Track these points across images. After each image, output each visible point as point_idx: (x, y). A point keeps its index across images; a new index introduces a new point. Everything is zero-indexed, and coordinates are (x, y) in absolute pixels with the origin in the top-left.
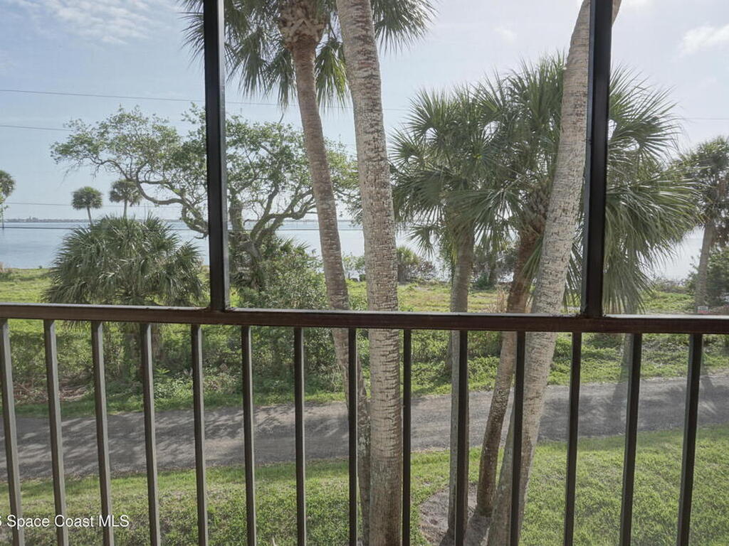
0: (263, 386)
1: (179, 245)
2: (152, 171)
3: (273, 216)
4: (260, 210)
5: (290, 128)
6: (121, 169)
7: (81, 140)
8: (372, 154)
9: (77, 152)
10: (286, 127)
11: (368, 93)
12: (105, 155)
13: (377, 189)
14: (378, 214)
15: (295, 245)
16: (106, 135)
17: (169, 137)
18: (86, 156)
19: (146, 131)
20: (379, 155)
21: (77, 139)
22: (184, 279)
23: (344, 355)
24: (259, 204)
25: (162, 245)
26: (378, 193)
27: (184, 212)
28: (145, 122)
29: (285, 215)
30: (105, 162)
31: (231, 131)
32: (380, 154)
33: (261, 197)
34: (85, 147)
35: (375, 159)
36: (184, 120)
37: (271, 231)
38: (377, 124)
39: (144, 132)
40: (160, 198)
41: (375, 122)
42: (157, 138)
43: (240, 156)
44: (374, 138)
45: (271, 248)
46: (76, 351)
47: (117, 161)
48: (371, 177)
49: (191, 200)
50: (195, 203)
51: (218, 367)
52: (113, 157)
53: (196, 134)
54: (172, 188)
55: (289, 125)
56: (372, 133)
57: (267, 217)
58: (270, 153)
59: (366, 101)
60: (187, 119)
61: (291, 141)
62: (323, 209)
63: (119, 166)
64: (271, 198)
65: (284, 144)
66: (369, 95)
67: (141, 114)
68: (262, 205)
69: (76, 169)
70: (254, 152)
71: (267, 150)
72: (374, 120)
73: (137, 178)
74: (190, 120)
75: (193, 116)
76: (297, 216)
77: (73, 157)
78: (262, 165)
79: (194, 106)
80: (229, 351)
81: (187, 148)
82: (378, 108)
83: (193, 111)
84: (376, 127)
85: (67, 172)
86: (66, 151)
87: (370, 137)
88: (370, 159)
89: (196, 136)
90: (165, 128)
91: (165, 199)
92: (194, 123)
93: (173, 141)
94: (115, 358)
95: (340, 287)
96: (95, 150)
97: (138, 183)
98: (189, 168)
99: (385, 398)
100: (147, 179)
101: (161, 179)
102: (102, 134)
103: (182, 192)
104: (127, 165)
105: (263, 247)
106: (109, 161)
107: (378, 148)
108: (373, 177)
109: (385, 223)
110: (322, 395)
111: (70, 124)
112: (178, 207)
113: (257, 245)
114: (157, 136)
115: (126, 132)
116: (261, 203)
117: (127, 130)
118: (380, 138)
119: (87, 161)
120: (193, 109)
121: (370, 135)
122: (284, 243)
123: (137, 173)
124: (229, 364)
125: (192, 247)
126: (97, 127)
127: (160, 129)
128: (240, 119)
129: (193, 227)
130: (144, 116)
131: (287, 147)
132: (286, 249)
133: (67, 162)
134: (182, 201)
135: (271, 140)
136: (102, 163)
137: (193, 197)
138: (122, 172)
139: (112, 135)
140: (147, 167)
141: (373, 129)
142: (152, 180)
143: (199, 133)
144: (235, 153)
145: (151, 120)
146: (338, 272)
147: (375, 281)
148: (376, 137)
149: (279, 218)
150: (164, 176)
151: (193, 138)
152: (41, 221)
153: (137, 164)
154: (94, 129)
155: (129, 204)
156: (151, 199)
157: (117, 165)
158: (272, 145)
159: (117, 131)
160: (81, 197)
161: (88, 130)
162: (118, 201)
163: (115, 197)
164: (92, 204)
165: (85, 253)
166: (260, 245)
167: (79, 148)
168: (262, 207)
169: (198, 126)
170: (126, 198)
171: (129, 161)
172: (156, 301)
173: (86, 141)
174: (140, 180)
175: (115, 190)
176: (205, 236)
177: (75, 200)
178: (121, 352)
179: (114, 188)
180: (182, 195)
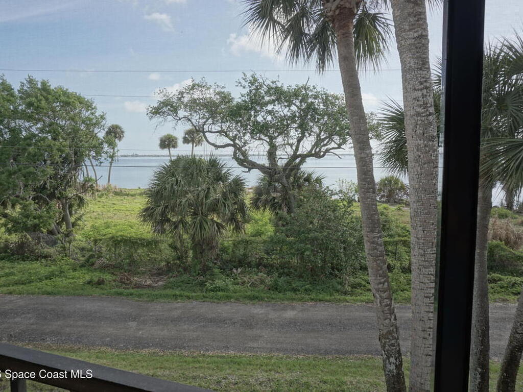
0: (292, 285)
1: (232, 178)
2: (213, 123)
3: (300, 156)
4: (290, 151)
5: (315, 88)
6: (192, 123)
7: (166, 103)
8: (421, 110)
9: (164, 113)
10: (311, 88)
11: (417, 53)
12: (182, 113)
13: (426, 142)
14: (426, 166)
15: (314, 177)
16: (182, 99)
17: (226, 98)
18: (169, 115)
19: (210, 94)
20: (427, 110)
21: (163, 103)
22: (235, 203)
23: (378, 285)
24: (289, 147)
25: (220, 177)
26: (426, 146)
27: (235, 153)
28: (209, 88)
29: (310, 155)
30: (182, 118)
31: (271, 92)
32: (429, 109)
33: (291, 141)
34: (169, 109)
35: (424, 114)
36: (237, 86)
37: (297, 167)
38: (426, 81)
39: (208, 96)
40: (218, 144)
41: (424, 80)
42: (217, 100)
43: (277, 111)
44: (423, 94)
45: (297, 179)
46: (160, 251)
47: (190, 117)
48: (420, 131)
49: (240, 144)
50: (243, 146)
51: (258, 268)
52: (187, 114)
53: (246, 95)
54: (227, 136)
55: (314, 86)
56: (421, 90)
57: (295, 156)
58: (298, 108)
59: (416, 60)
61: (315, 98)
62: (361, 158)
63: (190, 121)
64: (299, 140)
65: (310, 100)
66: (418, 54)
67: (206, 83)
68: (291, 147)
69: (162, 124)
70: (288, 108)
71: (297, 106)
72: (423, 78)
73: (203, 129)
74: (241, 86)
75: (243, 83)
76: (318, 155)
77: (161, 116)
78: (293, 118)
79: (245, 75)
80: (266, 256)
81: (239, 107)
82: (427, 66)
83: (244, 79)
84: (425, 84)
85: (156, 127)
86: (156, 111)
87: (419, 94)
88: (418, 114)
89: (245, 97)
90: (223, 93)
91: (222, 144)
92: (244, 87)
93: (229, 102)
94: (186, 257)
95: (376, 226)
96: (175, 110)
97: (204, 132)
98: (240, 121)
99: (426, 336)
100: (210, 130)
101: (220, 129)
102: (180, 99)
103: (233, 139)
104: (196, 120)
105: (292, 179)
106: (184, 118)
107: (427, 104)
108: (421, 132)
109: (432, 174)
111: (159, 92)
112: (231, 150)
113: (288, 177)
115: (196, 97)
116: (291, 145)
117: (197, 95)
118: (428, 94)
119: (170, 118)
120: (244, 78)
121: (420, 92)
122: (306, 175)
123: (203, 125)
124: (265, 266)
125: (241, 179)
126: (177, 93)
127: (219, 93)
128: (277, 83)
129: (242, 165)
130: (209, 84)
131: (312, 103)
132: (308, 179)
133: (158, 119)
134: (234, 145)
135: (300, 98)
136: (180, 119)
137: (241, 141)
138: (193, 125)
139: (186, 99)
140: (210, 121)
141: (422, 86)
142: (213, 130)
143: (248, 95)
144: (273, 108)
145: (213, 87)
146: (374, 213)
147: (421, 228)
148: (425, 93)
150: (221, 128)
151: (243, 98)
152: (140, 156)
153: (203, 118)
154: (174, 95)
155: (195, 145)
156: (213, 144)
157: (189, 120)
158: (301, 102)
159: (190, 96)
160: (165, 141)
161: (171, 96)
162: (188, 143)
163: (186, 141)
164: (171, 146)
165: (169, 183)
166: (289, 177)
167: (165, 109)
168: (292, 148)
169: (247, 90)
170: (193, 141)
171: (198, 117)
172: (215, 219)
173: (169, 105)
174: (205, 130)
175: (187, 136)
176: (249, 170)
177: (161, 143)
178: (191, 253)
179: (186, 134)
180: (234, 140)
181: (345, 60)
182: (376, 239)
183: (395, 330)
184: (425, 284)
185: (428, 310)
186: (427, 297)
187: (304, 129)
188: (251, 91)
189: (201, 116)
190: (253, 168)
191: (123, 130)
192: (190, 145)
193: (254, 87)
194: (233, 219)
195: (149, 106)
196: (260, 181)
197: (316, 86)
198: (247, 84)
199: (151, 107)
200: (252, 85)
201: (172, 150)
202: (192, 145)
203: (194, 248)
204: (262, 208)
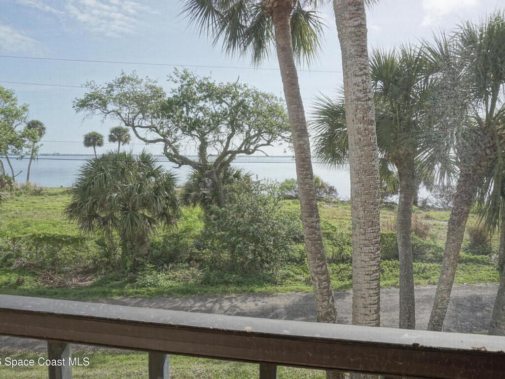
0: (224, 278)
2: (143, 118)
3: (230, 152)
4: (220, 148)
5: (246, 87)
6: (121, 117)
7: (93, 97)
8: (361, 95)
9: (92, 105)
10: (242, 86)
11: (357, 40)
12: (111, 107)
13: (365, 126)
14: (365, 148)
15: (243, 174)
16: (112, 92)
17: (157, 93)
18: (97, 108)
19: (141, 89)
20: (366, 96)
21: (90, 96)
22: (166, 198)
24: (220, 143)
25: (152, 173)
26: (365, 129)
27: (165, 149)
28: (138, 83)
29: (239, 151)
30: (111, 112)
31: (203, 88)
32: (368, 94)
33: (221, 138)
34: (97, 102)
35: (363, 99)
36: (168, 80)
37: (227, 164)
38: (365, 68)
39: (139, 90)
40: (149, 138)
41: (364, 66)
42: (148, 94)
43: (208, 108)
44: (362, 80)
45: (227, 175)
46: (87, 248)
47: (119, 111)
48: (360, 115)
49: (170, 140)
50: (173, 142)
51: (189, 263)
52: (116, 108)
53: (177, 91)
54: (158, 131)
55: (245, 85)
56: (361, 75)
57: (225, 152)
58: (229, 105)
59: (356, 48)
60: (171, 79)
61: (246, 96)
62: (300, 145)
63: (120, 116)
64: (229, 138)
66: (358, 42)
67: (137, 76)
68: (222, 143)
69: (90, 117)
70: (219, 105)
71: (227, 104)
72: (363, 64)
73: (133, 124)
74: (173, 81)
75: (175, 77)
76: (249, 153)
77: (88, 108)
78: (225, 114)
79: (176, 70)
80: (196, 251)
81: (170, 102)
82: (365, 54)
83: (176, 74)
84: (364, 71)
85: (84, 119)
86: (83, 104)
87: (359, 79)
88: (359, 99)
89: (177, 92)
90: (154, 87)
91: (152, 139)
92: (176, 82)
93: (160, 96)
94: (115, 254)
95: (314, 211)
96: (104, 104)
97: (134, 127)
98: (172, 116)
100: (140, 124)
101: (150, 124)
102: (109, 92)
104: (126, 114)
105: (222, 175)
106: (113, 111)
108: (361, 115)
109: (372, 156)
110: (270, 288)
111: (86, 84)
112: (162, 144)
113: (218, 173)
114: (149, 92)
115: (126, 90)
116: (222, 142)
117: (127, 88)
118: (367, 80)
119: (98, 111)
120: (176, 72)
121: (360, 78)
122: (236, 172)
123: (133, 120)
124: (197, 261)
125: (172, 174)
126: (106, 86)
127: (151, 87)
128: (209, 80)
129: (172, 160)
130: (140, 78)
131: (243, 101)
132: (237, 176)
133: (85, 112)
134: (164, 141)
135: (231, 95)
136: (109, 113)
137: (172, 138)
138: (123, 119)
139: (115, 93)
140: (141, 116)
141: (362, 73)
142: (143, 125)
143: (179, 91)
144: (204, 105)
145: (145, 81)
146: (312, 198)
147: (362, 208)
148: (365, 79)
149: (234, 153)
150: (152, 123)
151: (175, 94)
153: (133, 113)
154: (103, 88)
155: (121, 143)
156: (143, 139)
157: (119, 114)
158: (232, 100)
159: (120, 89)
160: (90, 139)
161: (99, 89)
163: (112, 139)
164: (96, 144)
165: (96, 179)
166: (220, 173)
167: (93, 102)
168: (222, 145)
169: (179, 85)
170: (119, 140)
171: (128, 111)
172: (146, 214)
173: (97, 97)
174: (135, 125)
175: (113, 134)
176: (180, 166)
177: (85, 141)
178: (119, 250)
179: (112, 132)
180: (163, 136)
181: (283, 50)
182: (315, 224)
183: (333, 311)
184: (365, 262)
185: (368, 287)
186: (367, 275)
187: (234, 126)
188: (182, 86)
189: (131, 111)
190: (183, 164)
191: (44, 126)
193: (185, 82)
194: (164, 215)
195: (76, 98)
196: (190, 177)
197: (247, 85)
198: (178, 79)
199: (78, 100)
200: (184, 79)
202: (118, 143)
203: (123, 245)
204: (192, 204)
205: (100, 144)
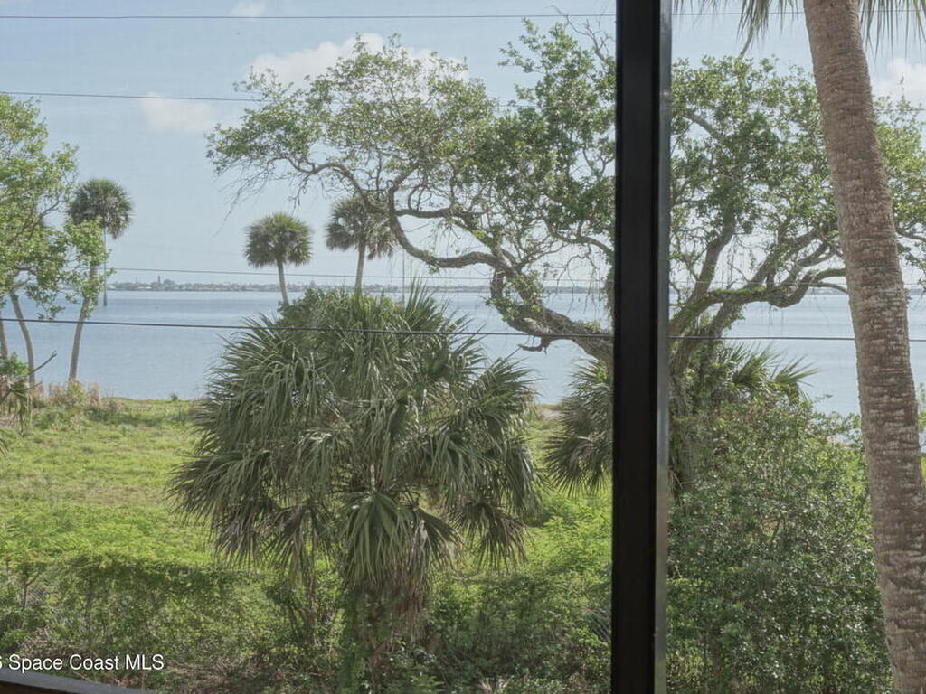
2: (424, 185)
3: (718, 296)
5: (768, 69)
6: (354, 183)
7: (269, 122)
9: (263, 150)
10: (757, 67)
12: (320, 151)
15: (772, 370)
16: (325, 104)
17: (465, 103)
18: (282, 156)
19: (418, 93)
21: (263, 118)
22: (492, 453)
24: (683, 265)
25: (442, 367)
27: (497, 287)
28: (411, 72)
29: (751, 294)
30: (321, 167)
34: (279, 137)
36: (504, 64)
37: (711, 335)
39: (410, 95)
40: (441, 253)
42: (439, 107)
46: (238, 610)
47: (347, 164)
49: (514, 253)
50: (525, 261)
52: (336, 153)
53: (534, 94)
54: (470, 226)
55: (765, 62)
57: (701, 298)
58: (715, 134)
60: (513, 59)
61: (771, 103)
63: (351, 178)
64: (714, 247)
65: (753, 108)
68: (690, 267)
69: (257, 186)
71: (708, 127)
73: (392, 204)
74: (518, 63)
76: (781, 297)
77: (252, 159)
81: (509, 133)
85: (239, 194)
86: (239, 146)
89: (532, 99)
90: (457, 86)
91: (453, 255)
92: (528, 69)
93: (477, 115)
94: (322, 635)
96: (296, 142)
97: (394, 214)
98: (512, 180)
100: (414, 206)
101: (446, 204)
102: (316, 105)
103: (492, 241)
104: (370, 173)
106: (328, 166)
111: (250, 82)
112: (482, 274)
114: (435, 104)
115: (369, 98)
116: (689, 261)
117: (372, 90)
119: (283, 166)
122: (743, 363)
123: (393, 191)
125: (514, 370)
126: (307, 87)
127: (447, 88)
129: (519, 323)
130: (412, 58)
131: (759, 120)
133: (241, 170)
134: (494, 260)
135: (718, 102)
136: (315, 171)
137: (518, 245)
138: (358, 189)
139: (337, 105)
140: (415, 177)
142: (426, 208)
143: (540, 93)
145: (428, 66)
149: (732, 302)
150: (453, 199)
151: (525, 104)
152: (181, 288)
153: (391, 167)
154: (299, 93)
155: (367, 252)
156: (421, 255)
157: (346, 174)
158: (720, 116)
159: (349, 95)
160: (266, 239)
161: (288, 95)
162: (345, 246)
163: (338, 238)
164: (287, 255)
165: (271, 382)
166: (681, 370)
167: (265, 139)
168: (692, 272)
169: (538, 76)
170: (362, 241)
171: (373, 164)
172: (423, 505)
173: (279, 124)
174: (397, 208)
175: (341, 221)
176: (545, 343)
177: (253, 245)
178: (338, 621)
179: (338, 215)
180: (492, 243)
188: (549, 80)
189: (386, 160)
190: (555, 337)
191: (127, 198)
192: (353, 252)
193: (559, 68)
195: (217, 128)
196: (582, 382)
197: (771, 61)
198: (536, 58)
199: (223, 132)
200: (556, 60)
201: (289, 268)
202: (356, 254)
203: (349, 604)
204: (589, 474)
205: (299, 257)
